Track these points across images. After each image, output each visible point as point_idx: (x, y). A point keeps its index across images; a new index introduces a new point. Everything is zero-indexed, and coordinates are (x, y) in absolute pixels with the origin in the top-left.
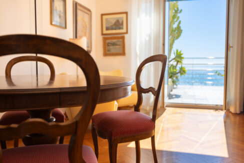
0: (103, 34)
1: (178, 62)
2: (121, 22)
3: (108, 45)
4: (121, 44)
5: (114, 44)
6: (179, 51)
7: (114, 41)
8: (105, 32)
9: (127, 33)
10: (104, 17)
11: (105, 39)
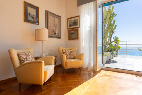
0: (68, 29)
1: (116, 43)
2: (76, 22)
3: (70, 34)
4: (77, 33)
5: (73, 33)
6: (116, 37)
7: (73, 32)
8: (69, 27)
9: (79, 27)
10: (69, 20)
11: (69, 31)
